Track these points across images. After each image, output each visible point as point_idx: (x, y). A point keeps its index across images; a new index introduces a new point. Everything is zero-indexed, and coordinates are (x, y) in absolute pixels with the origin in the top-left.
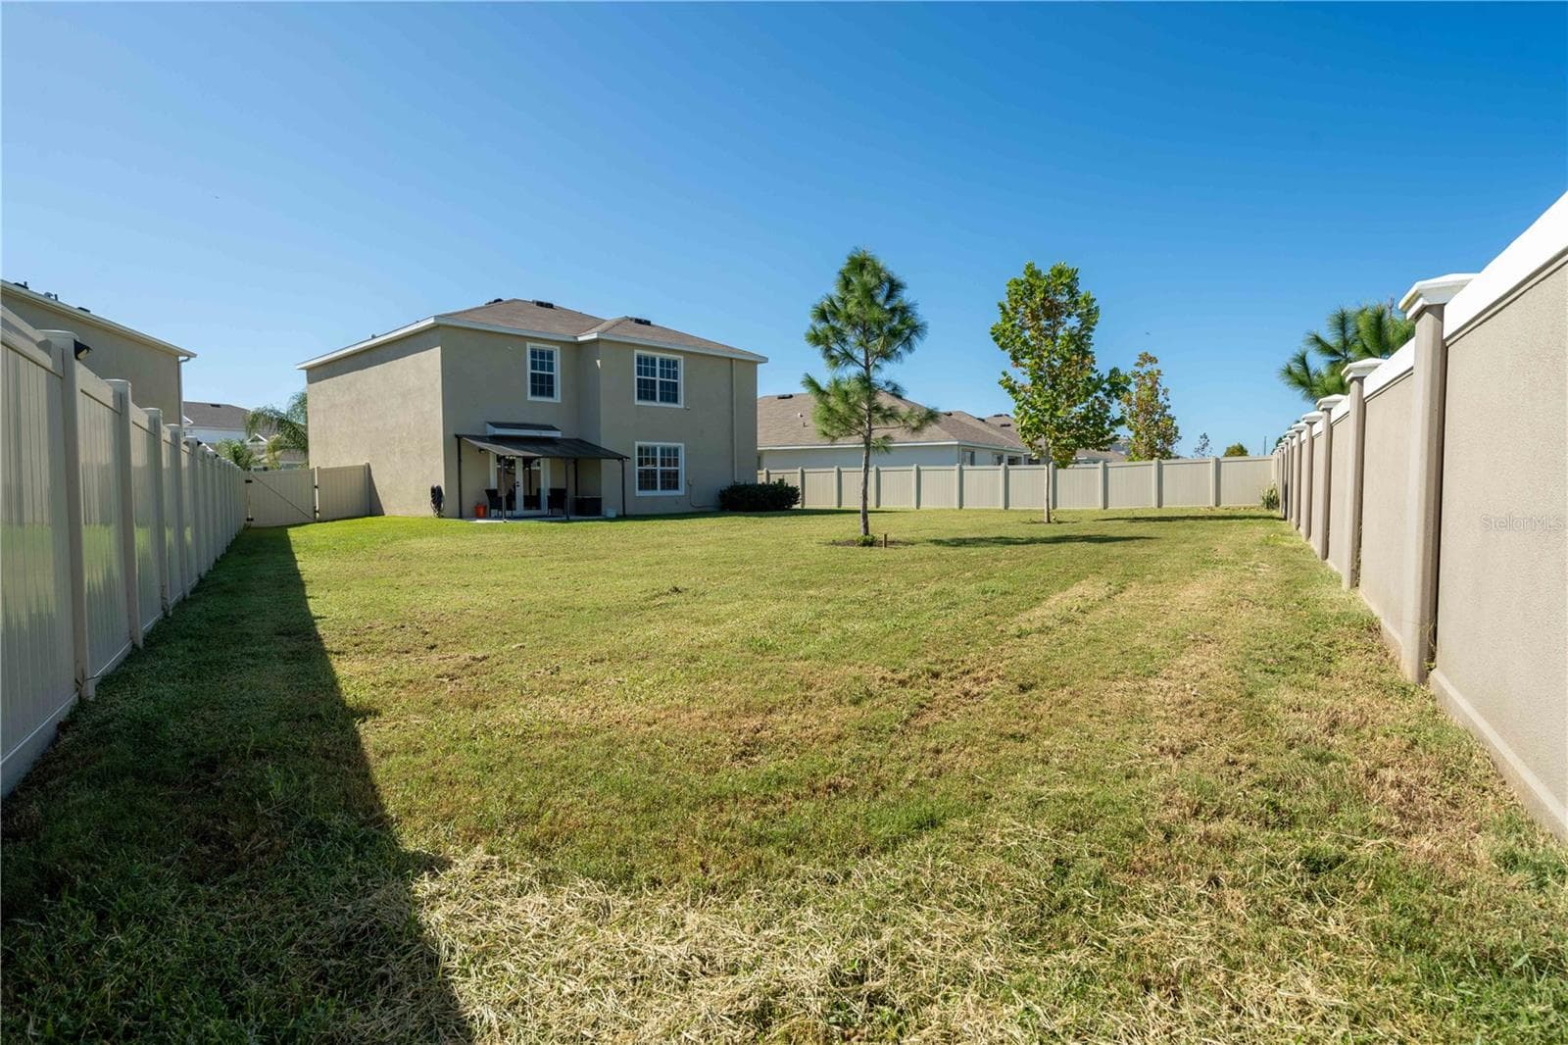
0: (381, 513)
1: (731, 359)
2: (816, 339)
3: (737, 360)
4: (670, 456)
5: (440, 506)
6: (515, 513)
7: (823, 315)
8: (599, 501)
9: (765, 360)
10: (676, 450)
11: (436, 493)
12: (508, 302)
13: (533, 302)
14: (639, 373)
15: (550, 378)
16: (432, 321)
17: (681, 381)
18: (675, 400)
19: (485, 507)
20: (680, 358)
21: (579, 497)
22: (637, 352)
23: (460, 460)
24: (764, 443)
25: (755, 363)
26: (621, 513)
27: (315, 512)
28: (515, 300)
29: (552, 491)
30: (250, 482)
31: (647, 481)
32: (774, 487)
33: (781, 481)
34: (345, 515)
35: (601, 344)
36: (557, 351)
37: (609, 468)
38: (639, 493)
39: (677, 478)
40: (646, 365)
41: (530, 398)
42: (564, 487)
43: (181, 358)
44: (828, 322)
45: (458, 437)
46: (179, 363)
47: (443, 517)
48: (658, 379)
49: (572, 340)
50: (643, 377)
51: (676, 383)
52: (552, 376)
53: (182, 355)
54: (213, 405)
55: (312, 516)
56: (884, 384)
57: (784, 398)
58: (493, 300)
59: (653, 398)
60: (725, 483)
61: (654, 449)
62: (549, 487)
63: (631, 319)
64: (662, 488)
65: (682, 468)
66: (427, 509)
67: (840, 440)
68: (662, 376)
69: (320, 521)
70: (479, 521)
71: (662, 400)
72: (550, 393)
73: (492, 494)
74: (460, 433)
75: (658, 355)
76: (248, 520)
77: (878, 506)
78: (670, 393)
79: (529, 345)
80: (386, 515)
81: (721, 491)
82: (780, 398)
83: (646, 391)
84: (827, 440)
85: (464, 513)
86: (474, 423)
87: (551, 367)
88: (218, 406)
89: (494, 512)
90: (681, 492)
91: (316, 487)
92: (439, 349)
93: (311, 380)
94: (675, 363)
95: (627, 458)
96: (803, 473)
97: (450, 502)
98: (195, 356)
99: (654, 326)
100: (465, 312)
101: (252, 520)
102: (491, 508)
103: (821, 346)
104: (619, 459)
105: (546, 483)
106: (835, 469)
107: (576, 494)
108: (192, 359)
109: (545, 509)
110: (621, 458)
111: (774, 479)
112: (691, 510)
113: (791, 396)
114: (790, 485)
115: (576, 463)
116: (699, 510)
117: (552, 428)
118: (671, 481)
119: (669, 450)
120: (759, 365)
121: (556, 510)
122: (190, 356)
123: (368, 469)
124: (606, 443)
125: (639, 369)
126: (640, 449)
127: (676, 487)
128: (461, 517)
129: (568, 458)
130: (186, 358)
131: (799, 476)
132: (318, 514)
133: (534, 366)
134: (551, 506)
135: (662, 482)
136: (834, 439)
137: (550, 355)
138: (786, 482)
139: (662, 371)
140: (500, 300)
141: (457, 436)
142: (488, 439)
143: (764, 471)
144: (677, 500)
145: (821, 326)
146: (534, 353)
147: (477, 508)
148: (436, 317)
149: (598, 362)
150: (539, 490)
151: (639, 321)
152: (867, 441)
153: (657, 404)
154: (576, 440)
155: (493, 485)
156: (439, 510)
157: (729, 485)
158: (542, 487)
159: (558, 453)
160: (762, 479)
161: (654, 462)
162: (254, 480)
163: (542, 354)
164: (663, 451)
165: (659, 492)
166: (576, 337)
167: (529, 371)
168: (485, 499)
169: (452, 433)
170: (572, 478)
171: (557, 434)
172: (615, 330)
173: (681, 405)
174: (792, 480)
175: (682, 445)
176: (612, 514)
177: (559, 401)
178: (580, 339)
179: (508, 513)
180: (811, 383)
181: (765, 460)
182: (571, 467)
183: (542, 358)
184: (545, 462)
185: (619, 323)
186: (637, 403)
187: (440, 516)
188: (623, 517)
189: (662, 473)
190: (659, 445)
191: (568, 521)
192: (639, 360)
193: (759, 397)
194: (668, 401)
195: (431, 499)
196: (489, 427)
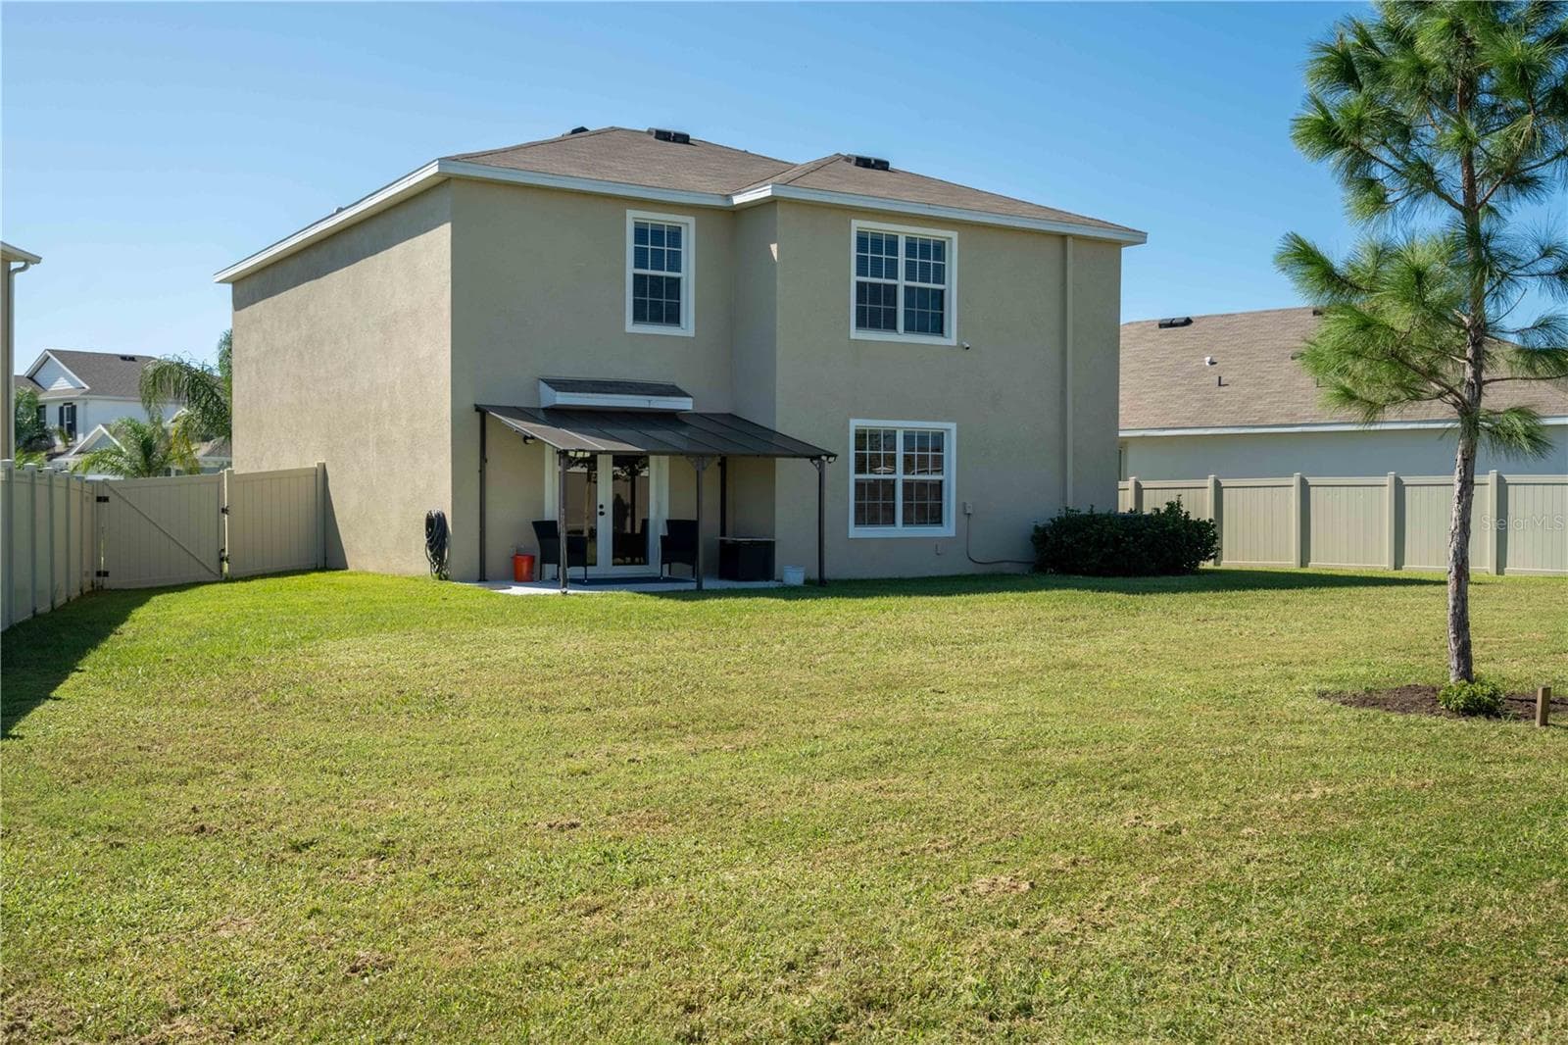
0: (340, 565)
1: (1064, 237)
2: (1326, 134)
3: (1077, 238)
4: (926, 450)
5: (442, 557)
6: (592, 571)
7: (1344, 69)
8: (768, 549)
9: (1139, 238)
10: (939, 438)
11: (436, 528)
12: (599, 133)
13: (649, 132)
14: (861, 271)
15: (675, 285)
16: (434, 169)
17: (952, 286)
18: (939, 329)
19: (532, 559)
20: (952, 236)
21: (728, 539)
22: (857, 225)
23: (483, 459)
24: (1135, 418)
25: (1116, 246)
26: (815, 575)
27: (222, 560)
28: (614, 130)
29: (671, 524)
30: (106, 499)
31: (874, 504)
32: (1157, 520)
33: (1174, 508)
34: (275, 568)
35: (781, 213)
36: (688, 225)
37: (792, 476)
38: (855, 532)
39: (940, 497)
40: (875, 250)
41: (630, 327)
42: (695, 519)
43: (14, 265)
44: (1359, 87)
45: (482, 411)
46: (9, 275)
47: (446, 578)
48: (901, 282)
49: (720, 203)
50: (869, 279)
51: (942, 292)
52: (678, 281)
53: (17, 259)
54: (124, 358)
55: (213, 565)
56: (1534, 251)
57: (1171, 324)
58: (570, 131)
59: (891, 326)
60: (1045, 509)
61: (890, 436)
62: (666, 515)
63: (848, 159)
64: (907, 521)
65: (950, 476)
66: (419, 562)
67: (1391, 413)
68: (910, 276)
69: (230, 579)
70: (517, 591)
71: (909, 328)
72: (674, 318)
73: (545, 530)
74: (483, 402)
75: (903, 231)
76: (99, 574)
77: (1398, 566)
78: (928, 314)
79: (632, 216)
80: (352, 568)
81: (1037, 528)
82: (1161, 326)
83: (875, 309)
84: (1355, 412)
85: (489, 573)
86: (516, 382)
87: (675, 263)
88: (132, 359)
89: (550, 569)
90: (948, 529)
91: (224, 511)
92: (448, 225)
93: (239, 303)
94: (940, 249)
95: (829, 455)
96: (1218, 489)
97: (462, 547)
98: (37, 260)
99: (893, 171)
100: (505, 151)
101: (106, 574)
102: (544, 561)
103: (1339, 154)
104: (812, 458)
105: (660, 505)
106: (1295, 480)
107: (723, 533)
108: (32, 267)
109: (654, 566)
110: (816, 456)
111: (1154, 502)
112: (968, 569)
113: (1188, 322)
114: (1193, 517)
115: (723, 464)
116: (988, 569)
117: (673, 391)
118: (926, 505)
119: (923, 437)
120: (1125, 250)
121: (680, 568)
122: (30, 260)
123: (322, 476)
124: (789, 420)
125: (862, 261)
126: (860, 436)
127: (937, 518)
128: (482, 578)
129: (702, 456)
130: (22, 264)
131: (1209, 494)
132: (226, 566)
133: (640, 260)
134: (667, 557)
135: (906, 508)
136: (1373, 408)
137: (675, 235)
138: (1184, 509)
139: (910, 266)
140: (583, 130)
141: (478, 408)
142: (542, 416)
143: (1130, 484)
144: (938, 546)
145: (1342, 101)
146: (641, 233)
147: (516, 559)
148: (443, 161)
149: (774, 247)
150: (645, 522)
151: (864, 162)
152: (1468, 412)
153: (900, 337)
154: (725, 415)
155: (551, 510)
156: (440, 563)
157: (1055, 515)
158: (652, 515)
159: (684, 446)
160: (1126, 504)
161: (891, 460)
162: (112, 498)
163: (658, 234)
164: (908, 438)
165: (899, 530)
166: (728, 197)
167: (630, 270)
168: (531, 543)
169: (469, 402)
170: (711, 498)
171: (684, 404)
172: (809, 180)
173: (951, 338)
174: (1199, 506)
175: (953, 426)
176: (795, 577)
177: (691, 333)
178: (737, 200)
179: (577, 572)
180: (1305, 257)
181: (1132, 457)
182: (712, 475)
183: (658, 244)
184: (658, 461)
185: (820, 166)
186: (855, 334)
187: (444, 578)
188: (820, 586)
189: (907, 485)
190: (901, 426)
191: (700, 594)
192: (862, 241)
193: (1121, 323)
194: (923, 329)
195: (425, 540)
196: (543, 386)
